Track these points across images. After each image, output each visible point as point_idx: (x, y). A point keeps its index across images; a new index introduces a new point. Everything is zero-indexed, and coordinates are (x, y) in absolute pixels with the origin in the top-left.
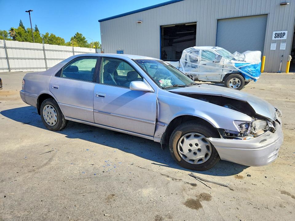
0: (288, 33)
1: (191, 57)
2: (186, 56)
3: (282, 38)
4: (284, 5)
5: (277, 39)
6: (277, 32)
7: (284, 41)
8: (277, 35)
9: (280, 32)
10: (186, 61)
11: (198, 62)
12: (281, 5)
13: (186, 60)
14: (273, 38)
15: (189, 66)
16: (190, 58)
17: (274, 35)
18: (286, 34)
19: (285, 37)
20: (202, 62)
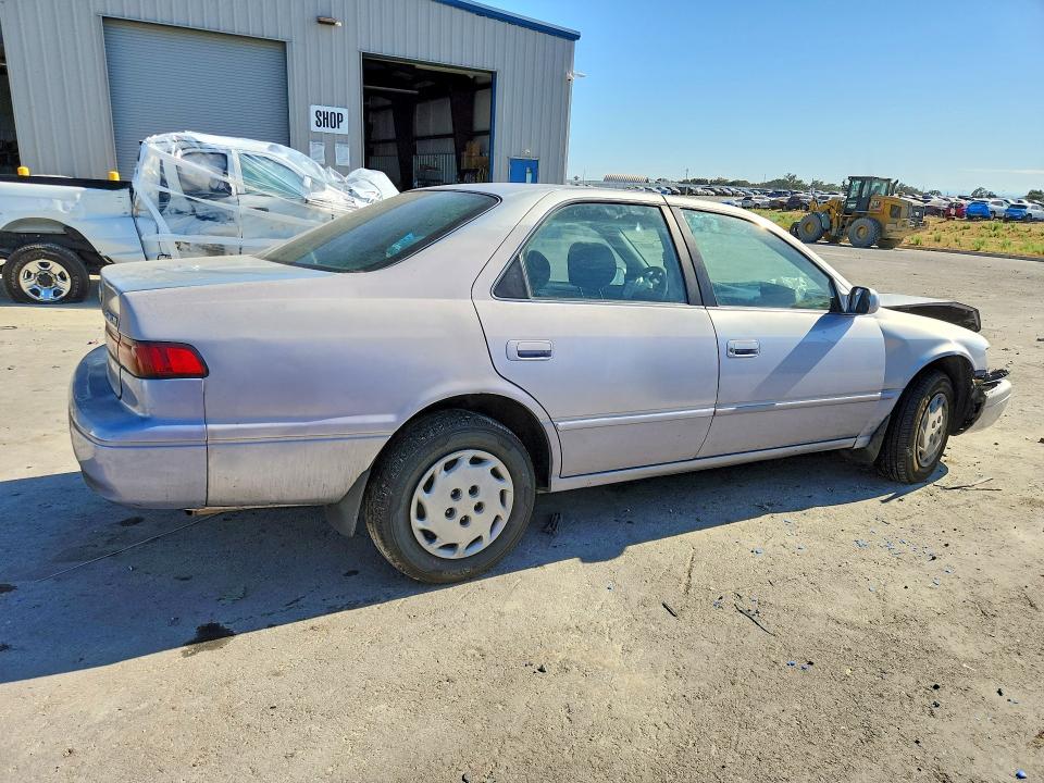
0: (349, 113)
1: (185, 172)
2: (162, 169)
3: (336, 130)
4: (328, 26)
5: (322, 129)
6: (323, 109)
7: (343, 140)
8: (322, 118)
9: (330, 110)
10: (164, 189)
11: (233, 198)
12: (320, 22)
13: (163, 182)
14: (314, 128)
15: (179, 213)
16: (181, 178)
17: (314, 119)
18: (346, 119)
19: (344, 128)
20: (249, 198)
